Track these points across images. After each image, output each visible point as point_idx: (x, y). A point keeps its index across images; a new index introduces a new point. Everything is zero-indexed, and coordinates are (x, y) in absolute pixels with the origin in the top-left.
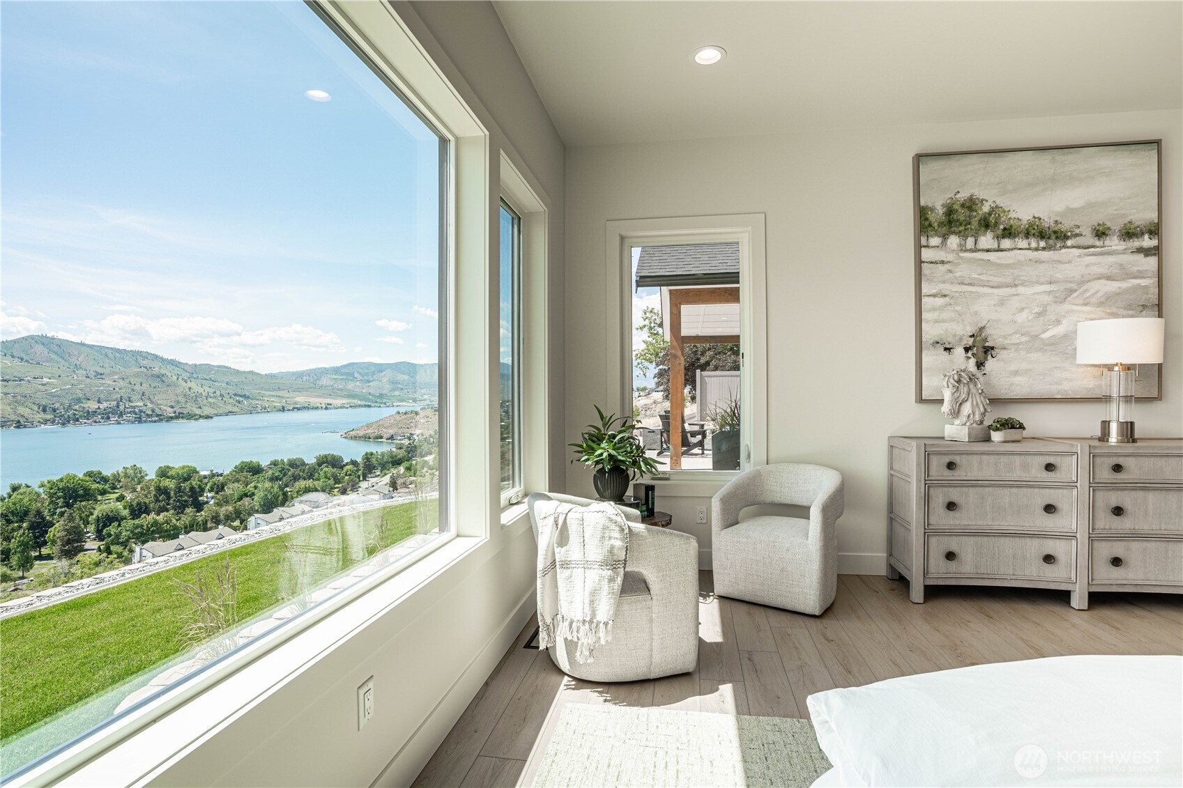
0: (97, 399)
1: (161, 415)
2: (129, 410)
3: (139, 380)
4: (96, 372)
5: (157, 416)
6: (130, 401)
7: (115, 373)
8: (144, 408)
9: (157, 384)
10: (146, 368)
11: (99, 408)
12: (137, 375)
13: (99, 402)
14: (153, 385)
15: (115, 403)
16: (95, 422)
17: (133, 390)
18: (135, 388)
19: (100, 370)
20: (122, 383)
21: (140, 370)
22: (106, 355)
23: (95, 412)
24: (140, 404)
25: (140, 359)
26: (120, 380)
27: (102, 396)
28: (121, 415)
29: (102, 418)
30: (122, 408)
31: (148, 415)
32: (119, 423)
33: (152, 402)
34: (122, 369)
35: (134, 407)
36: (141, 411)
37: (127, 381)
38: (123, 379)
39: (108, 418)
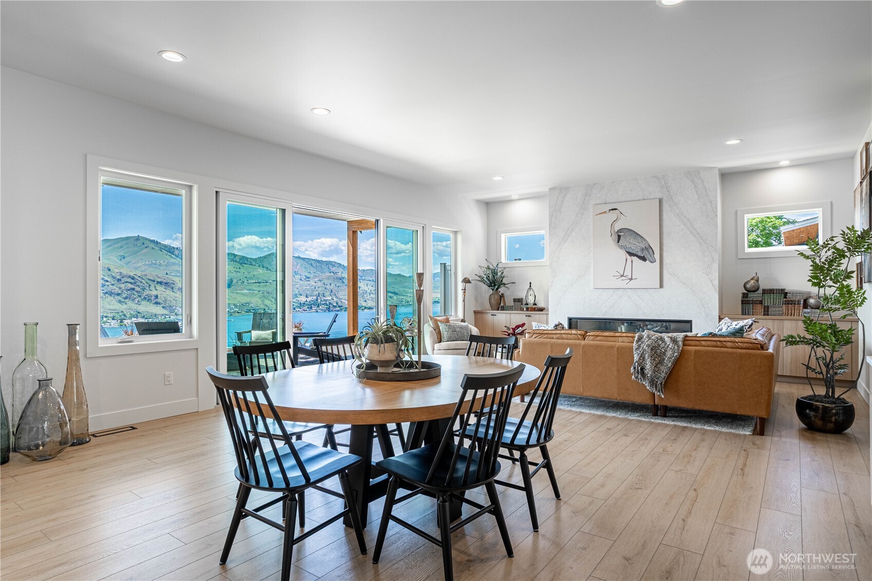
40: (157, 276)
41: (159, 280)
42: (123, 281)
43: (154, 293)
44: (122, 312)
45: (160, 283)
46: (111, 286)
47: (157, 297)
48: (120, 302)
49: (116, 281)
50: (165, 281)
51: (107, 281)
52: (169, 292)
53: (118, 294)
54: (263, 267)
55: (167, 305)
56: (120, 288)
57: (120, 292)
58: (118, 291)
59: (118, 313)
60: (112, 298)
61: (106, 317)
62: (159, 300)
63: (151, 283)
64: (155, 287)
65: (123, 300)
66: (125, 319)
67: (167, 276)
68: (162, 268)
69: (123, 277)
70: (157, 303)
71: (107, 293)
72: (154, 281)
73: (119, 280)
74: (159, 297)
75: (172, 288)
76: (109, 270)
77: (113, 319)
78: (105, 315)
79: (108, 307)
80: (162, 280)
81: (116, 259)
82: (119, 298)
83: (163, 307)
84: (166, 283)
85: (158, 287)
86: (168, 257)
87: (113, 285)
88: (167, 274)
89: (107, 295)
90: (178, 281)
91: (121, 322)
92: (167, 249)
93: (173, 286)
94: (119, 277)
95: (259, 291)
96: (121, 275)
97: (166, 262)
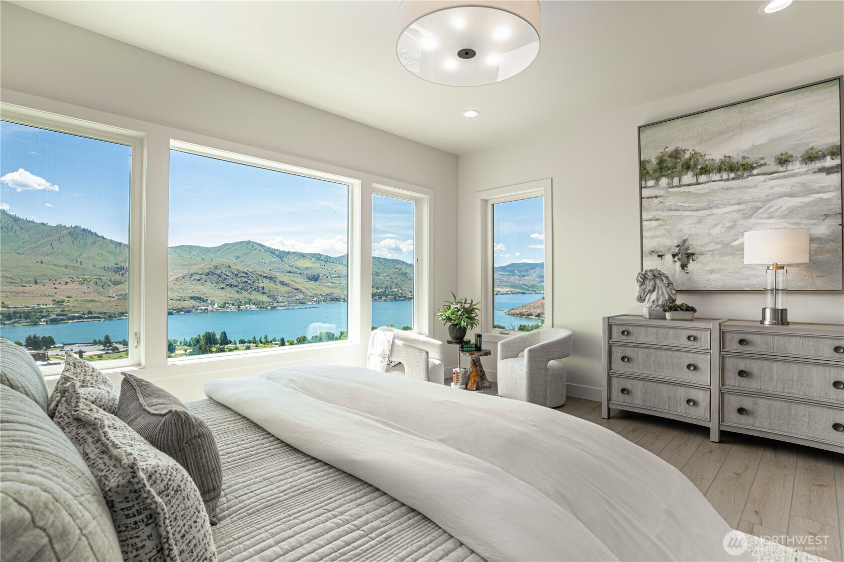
0: (376, 287)
1: (405, 297)
2: (390, 293)
3: (395, 276)
4: (376, 272)
5: (404, 297)
6: (391, 288)
7: (384, 272)
8: (397, 293)
9: (404, 279)
10: (398, 269)
11: (377, 292)
12: (394, 273)
13: (377, 289)
14: (402, 279)
15: (384, 289)
16: (375, 300)
17: (392, 282)
18: (394, 280)
19: (378, 271)
20: (388, 278)
21: (396, 270)
22: (381, 263)
23: (375, 294)
24: (396, 290)
25: (396, 264)
26: (387, 276)
27: (378, 285)
28: (387, 296)
29: (378, 298)
30: (387, 292)
31: (399, 297)
32: (386, 301)
33: (401, 289)
34: (388, 270)
35: (393, 292)
36: (396, 294)
37: (390, 277)
38: (388, 276)
39: (381, 298)
40: (263, 272)
41: (265, 275)
42: (239, 276)
43: (261, 285)
44: (239, 300)
45: (266, 277)
46: (231, 280)
47: (263, 288)
48: (237, 292)
49: (234, 276)
50: (269, 276)
51: (228, 276)
52: (272, 284)
53: (236, 286)
54: (342, 264)
55: (271, 294)
56: (237, 281)
57: (237, 284)
58: (235, 283)
59: (236, 300)
60: (232, 289)
61: (228, 303)
62: (265, 291)
63: (259, 277)
64: (262, 280)
65: (240, 290)
66: (241, 305)
67: (271, 272)
68: (266, 265)
69: (239, 273)
70: (263, 293)
71: (228, 285)
72: (261, 276)
73: (236, 275)
74: (265, 288)
75: (275, 281)
76: (230, 267)
77: (233, 305)
78: (227, 302)
79: (229, 296)
80: (267, 275)
81: (233, 259)
82: (237, 289)
83: (268, 296)
84: (270, 278)
85: (264, 280)
86: (271, 257)
87: (232, 279)
88: (270, 270)
89: (228, 287)
90: (278, 276)
91: (238, 308)
92: (270, 251)
93: (275, 279)
94: (236, 273)
95: (340, 284)
96: (238, 271)
97: (269, 261)
